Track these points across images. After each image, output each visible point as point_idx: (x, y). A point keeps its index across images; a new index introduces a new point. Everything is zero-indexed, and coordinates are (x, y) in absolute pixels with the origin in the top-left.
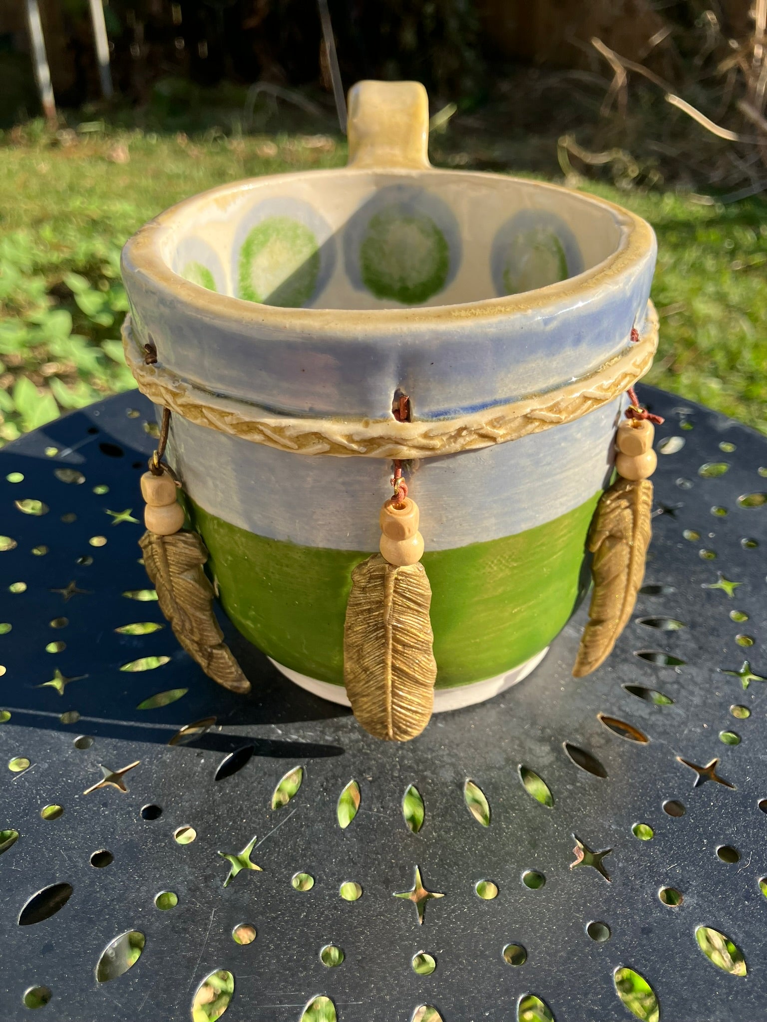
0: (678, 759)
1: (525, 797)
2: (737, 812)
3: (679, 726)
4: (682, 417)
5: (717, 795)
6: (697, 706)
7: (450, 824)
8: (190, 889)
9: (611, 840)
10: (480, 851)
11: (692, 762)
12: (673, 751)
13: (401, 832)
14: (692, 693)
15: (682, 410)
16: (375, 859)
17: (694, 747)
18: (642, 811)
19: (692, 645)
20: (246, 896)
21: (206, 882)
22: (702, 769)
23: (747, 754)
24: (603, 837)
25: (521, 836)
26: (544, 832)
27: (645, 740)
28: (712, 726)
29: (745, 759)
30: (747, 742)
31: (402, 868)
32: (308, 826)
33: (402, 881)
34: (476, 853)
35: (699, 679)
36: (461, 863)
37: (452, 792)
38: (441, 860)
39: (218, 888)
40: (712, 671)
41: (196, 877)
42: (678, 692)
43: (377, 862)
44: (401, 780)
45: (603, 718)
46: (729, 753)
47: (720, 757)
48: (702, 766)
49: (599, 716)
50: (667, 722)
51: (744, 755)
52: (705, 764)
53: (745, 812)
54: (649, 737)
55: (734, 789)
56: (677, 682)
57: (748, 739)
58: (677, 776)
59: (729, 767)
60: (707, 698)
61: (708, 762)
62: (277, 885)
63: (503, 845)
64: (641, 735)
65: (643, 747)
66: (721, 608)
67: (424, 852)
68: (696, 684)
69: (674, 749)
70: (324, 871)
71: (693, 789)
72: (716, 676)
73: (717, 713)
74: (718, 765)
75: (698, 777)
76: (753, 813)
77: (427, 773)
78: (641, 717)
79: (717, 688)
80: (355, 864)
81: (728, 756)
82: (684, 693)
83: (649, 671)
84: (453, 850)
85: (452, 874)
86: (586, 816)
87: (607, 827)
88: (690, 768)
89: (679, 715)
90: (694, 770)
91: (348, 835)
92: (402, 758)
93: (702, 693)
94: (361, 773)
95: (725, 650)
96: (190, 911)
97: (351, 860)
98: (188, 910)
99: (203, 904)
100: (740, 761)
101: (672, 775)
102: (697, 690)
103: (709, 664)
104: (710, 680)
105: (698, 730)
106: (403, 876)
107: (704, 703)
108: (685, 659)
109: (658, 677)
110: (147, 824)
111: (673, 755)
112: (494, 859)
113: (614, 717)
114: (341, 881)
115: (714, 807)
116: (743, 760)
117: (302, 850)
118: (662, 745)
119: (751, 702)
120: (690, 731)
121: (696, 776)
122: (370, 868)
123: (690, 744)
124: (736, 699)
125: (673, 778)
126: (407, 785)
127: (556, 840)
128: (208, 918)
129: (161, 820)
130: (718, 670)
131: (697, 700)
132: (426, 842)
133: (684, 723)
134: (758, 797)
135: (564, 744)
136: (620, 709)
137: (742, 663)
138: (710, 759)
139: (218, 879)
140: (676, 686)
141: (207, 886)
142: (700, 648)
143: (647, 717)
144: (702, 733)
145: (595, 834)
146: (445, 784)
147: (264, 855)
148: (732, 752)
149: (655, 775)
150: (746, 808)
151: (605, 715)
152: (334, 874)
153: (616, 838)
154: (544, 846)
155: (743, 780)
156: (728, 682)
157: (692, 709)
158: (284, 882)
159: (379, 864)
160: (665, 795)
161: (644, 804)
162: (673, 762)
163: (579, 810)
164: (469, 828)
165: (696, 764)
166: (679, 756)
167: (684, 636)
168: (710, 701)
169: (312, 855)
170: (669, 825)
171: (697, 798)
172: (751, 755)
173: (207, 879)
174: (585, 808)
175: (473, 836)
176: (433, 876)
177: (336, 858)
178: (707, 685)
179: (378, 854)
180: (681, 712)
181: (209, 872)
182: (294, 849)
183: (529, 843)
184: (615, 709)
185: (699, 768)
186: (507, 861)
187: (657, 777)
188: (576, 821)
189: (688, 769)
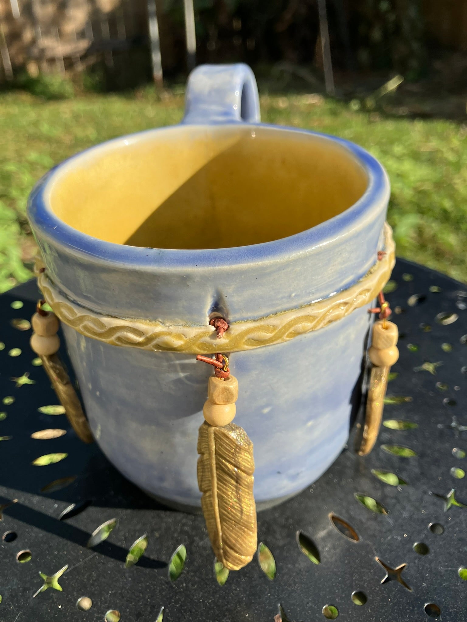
0: (377, 559)
1: (256, 568)
2: (406, 610)
3: (386, 533)
4: (460, 298)
5: (396, 593)
6: (404, 519)
7: (197, 579)
8: (11, 595)
9: (305, 614)
10: (210, 604)
11: (385, 563)
12: (375, 552)
13: (162, 579)
14: (404, 508)
15: (461, 293)
16: (137, 596)
17: (391, 551)
18: (335, 596)
19: (417, 470)
20: (44, 607)
21: (23, 592)
22: (392, 570)
23: (430, 564)
24: (299, 611)
25: (243, 598)
26: (260, 597)
27: (358, 539)
28: (410, 537)
29: (427, 569)
30: (433, 554)
31: (153, 607)
32: (103, 563)
33: (149, 616)
34: (206, 605)
35: (413, 498)
36: (193, 610)
37: (208, 555)
38: (181, 606)
39: (29, 598)
40: (425, 493)
41: (19, 588)
42: (394, 505)
43: (137, 599)
44: (177, 541)
45: (333, 518)
46: (416, 561)
47: (409, 563)
48: (392, 567)
49: (330, 515)
50: (378, 528)
51: (428, 566)
52: (395, 567)
53: (412, 611)
54: (360, 537)
55: (410, 591)
56: (396, 498)
57: (435, 552)
58: (370, 572)
59: (412, 572)
60: (414, 514)
61: (398, 566)
62: (67, 603)
63: (228, 602)
64: (356, 534)
65: (354, 545)
66: (447, 445)
67: (172, 598)
68: (409, 501)
69: (376, 550)
70: (101, 599)
71: (380, 585)
72: (427, 498)
73: (418, 528)
74: (404, 570)
75: (387, 576)
76: (418, 613)
77: (196, 538)
78: (361, 521)
79: (425, 507)
80: (123, 597)
81: (414, 563)
82: (398, 507)
83: (378, 485)
84: (192, 600)
85: (185, 618)
86: (293, 591)
87: (305, 603)
88: (383, 567)
89: (388, 523)
90: (385, 569)
91: (127, 575)
92: (184, 525)
93: (412, 509)
94: (152, 531)
95: (440, 478)
96: (5, 610)
97: (121, 593)
98: (4, 609)
99: (15, 607)
100: (423, 569)
101: (367, 571)
102: (408, 507)
103: (425, 487)
104: (422, 499)
105: (399, 538)
106: (151, 613)
107: (411, 517)
108: (407, 480)
109: (383, 492)
110: (4, 545)
111: (374, 556)
112: (217, 612)
113: (341, 517)
114: (108, 609)
115: (390, 603)
116: (425, 568)
117: (93, 581)
118: (368, 545)
119: (447, 522)
120: (393, 538)
121: (385, 575)
122: (131, 603)
123: (389, 547)
124: (436, 518)
125: (367, 573)
126: (179, 544)
127: (266, 606)
128: (14, 618)
129: (13, 544)
130: (430, 493)
131: (405, 515)
132: (176, 590)
133: (390, 531)
134: (426, 602)
135: (298, 533)
136: (347, 511)
137: (449, 490)
138: (401, 563)
139: (31, 591)
140: (394, 501)
141: (22, 596)
142: (422, 473)
143: (364, 520)
144: (401, 541)
145: (295, 607)
146: (205, 548)
147: (67, 579)
148: (419, 561)
149: (355, 568)
150: (414, 608)
151: (336, 515)
152: (106, 603)
153: (308, 613)
154: (256, 609)
155: (419, 585)
156: (434, 504)
157: (400, 521)
158: (72, 602)
159: (139, 601)
160: (356, 586)
161: (339, 590)
162: (372, 560)
163: (290, 585)
164: (209, 585)
165: (388, 565)
166: (378, 556)
167: (413, 463)
168: (415, 516)
169: (98, 585)
170: (351, 611)
171: (380, 592)
172: (432, 565)
173: (25, 590)
174: (295, 584)
175: (209, 592)
176: (171, 617)
177: (112, 591)
178: (417, 504)
179: (141, 592)
180: (391, 521)
181: (28, 585)
182: (88, 579)
183: (246, 605)
184: (344, 511)
185: (389, 569)
186: (225, 616)
187: (356, 571)
188: (285, 594)
189: (381, 568)
